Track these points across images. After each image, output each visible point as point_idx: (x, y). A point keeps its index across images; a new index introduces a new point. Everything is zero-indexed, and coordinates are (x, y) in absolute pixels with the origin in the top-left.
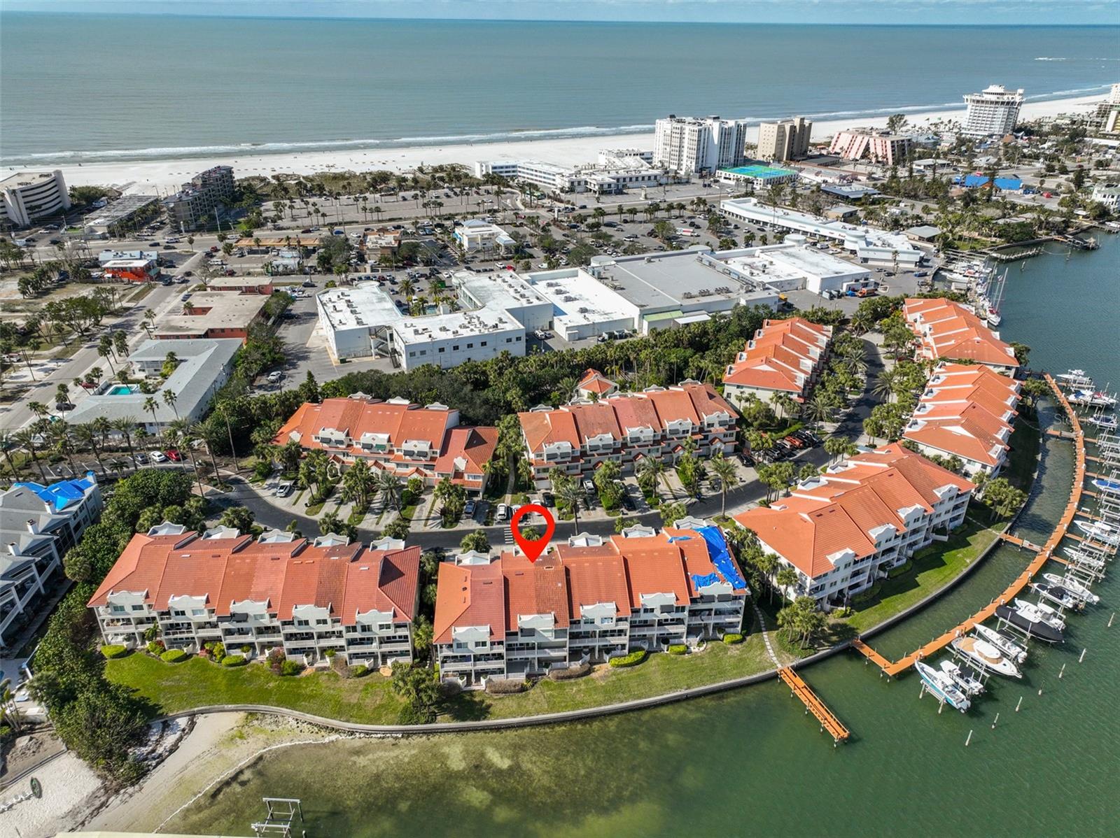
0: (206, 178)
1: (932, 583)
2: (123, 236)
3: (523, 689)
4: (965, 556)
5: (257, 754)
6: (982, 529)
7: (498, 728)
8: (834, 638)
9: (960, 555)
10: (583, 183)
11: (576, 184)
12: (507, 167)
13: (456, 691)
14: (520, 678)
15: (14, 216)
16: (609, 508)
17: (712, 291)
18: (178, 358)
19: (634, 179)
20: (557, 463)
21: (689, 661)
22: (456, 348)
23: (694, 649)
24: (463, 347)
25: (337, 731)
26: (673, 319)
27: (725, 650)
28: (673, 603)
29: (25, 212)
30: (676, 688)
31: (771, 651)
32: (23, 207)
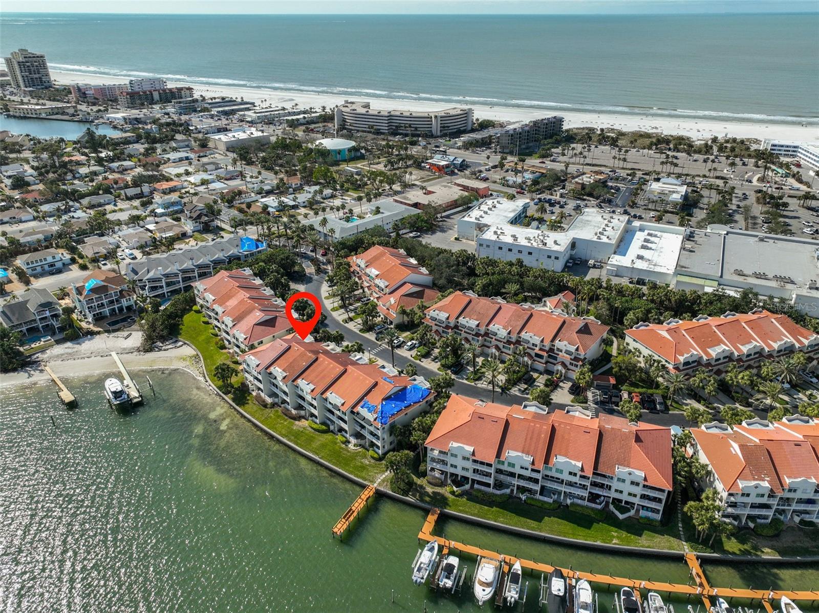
0: (535, 123)
1: (553, 528)
2: (466, 149)
3: (265, 405)
4: (618, 537)
5: (179, 368)
7: (243, 416)
8: (427, 499)
9: (615, 534)
12: (787, 147)
13: (245, 389)
14: (269, 400)
16: (443, 366)
17: (770, 276)
18: (381, 211)
20: (436, 325)
21: (343, 448)
22: (510, 250)
23: (351, 446)
24: (515, 251)
25: (205, 377)
27: (365, 457)
28: (339, 405)
30: (317, 454)
31: (384, 476)
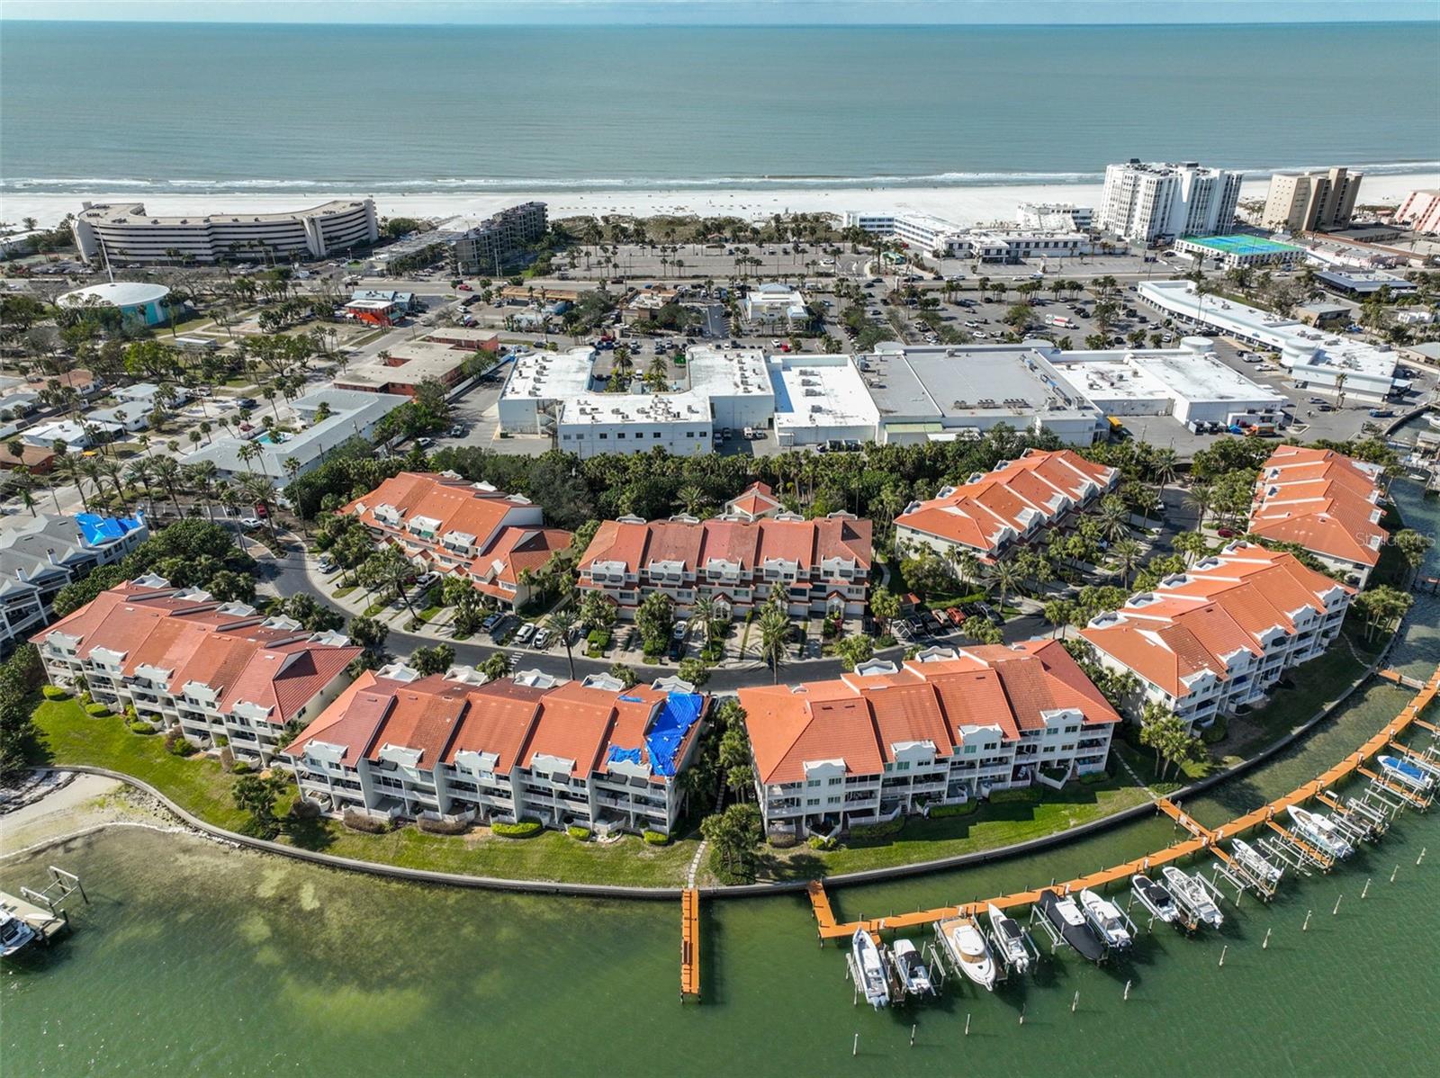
0: (506, 217)
1: (990, 838)
2: (399, 274)
3: (380, 830)
4: (1073, 815)
5: (100, 826)
6: (1133, 784)
7: (333, 866)
8: (790, 872)
9: (1066, 812)
10: (966, 246)
11: (956, 246)
12: (880, 220)
13: (311, 813)
14: (383, 817)
15: (312, 247)
16: (648, 653)
17: (999, 402)
18: (332, 410)
19: (1042, 245)
20: (605, 587)
21: (588, 849)
22: (621, 436)
23: (602, 839)
24: (630, 435)
25: (184, 822)
26: (925, 435)
27: (640, 848)
28: (568, 771)
29: (322, 243)
30: (547, 877)
31: (695, 866)
32: (321, 237)
